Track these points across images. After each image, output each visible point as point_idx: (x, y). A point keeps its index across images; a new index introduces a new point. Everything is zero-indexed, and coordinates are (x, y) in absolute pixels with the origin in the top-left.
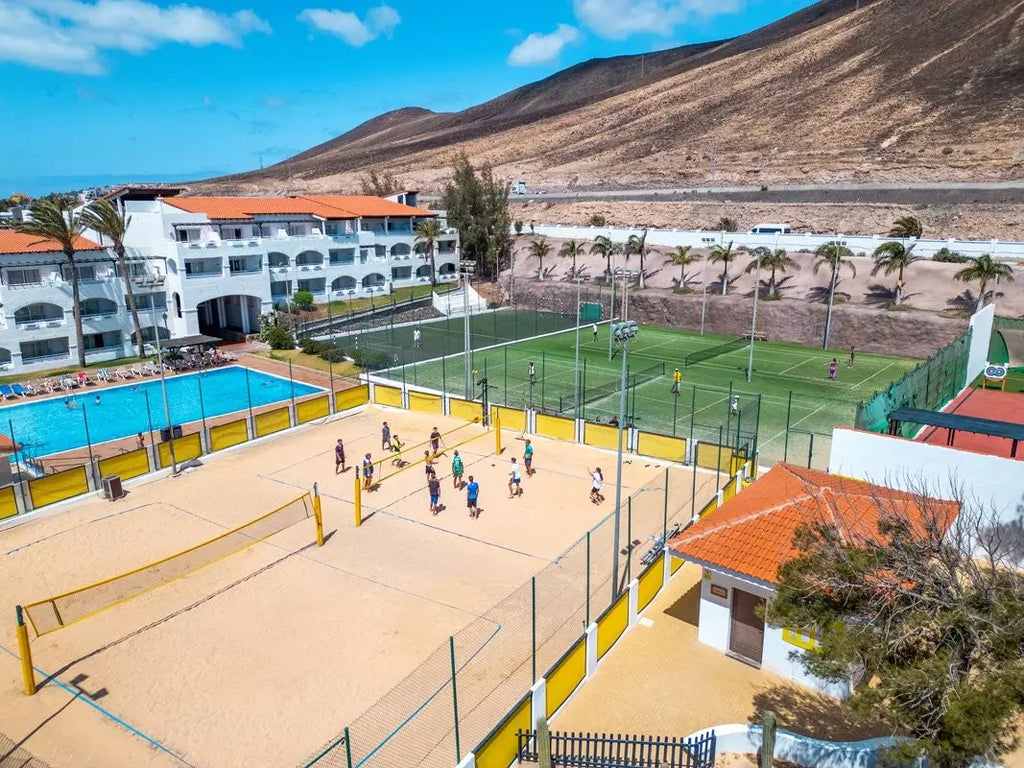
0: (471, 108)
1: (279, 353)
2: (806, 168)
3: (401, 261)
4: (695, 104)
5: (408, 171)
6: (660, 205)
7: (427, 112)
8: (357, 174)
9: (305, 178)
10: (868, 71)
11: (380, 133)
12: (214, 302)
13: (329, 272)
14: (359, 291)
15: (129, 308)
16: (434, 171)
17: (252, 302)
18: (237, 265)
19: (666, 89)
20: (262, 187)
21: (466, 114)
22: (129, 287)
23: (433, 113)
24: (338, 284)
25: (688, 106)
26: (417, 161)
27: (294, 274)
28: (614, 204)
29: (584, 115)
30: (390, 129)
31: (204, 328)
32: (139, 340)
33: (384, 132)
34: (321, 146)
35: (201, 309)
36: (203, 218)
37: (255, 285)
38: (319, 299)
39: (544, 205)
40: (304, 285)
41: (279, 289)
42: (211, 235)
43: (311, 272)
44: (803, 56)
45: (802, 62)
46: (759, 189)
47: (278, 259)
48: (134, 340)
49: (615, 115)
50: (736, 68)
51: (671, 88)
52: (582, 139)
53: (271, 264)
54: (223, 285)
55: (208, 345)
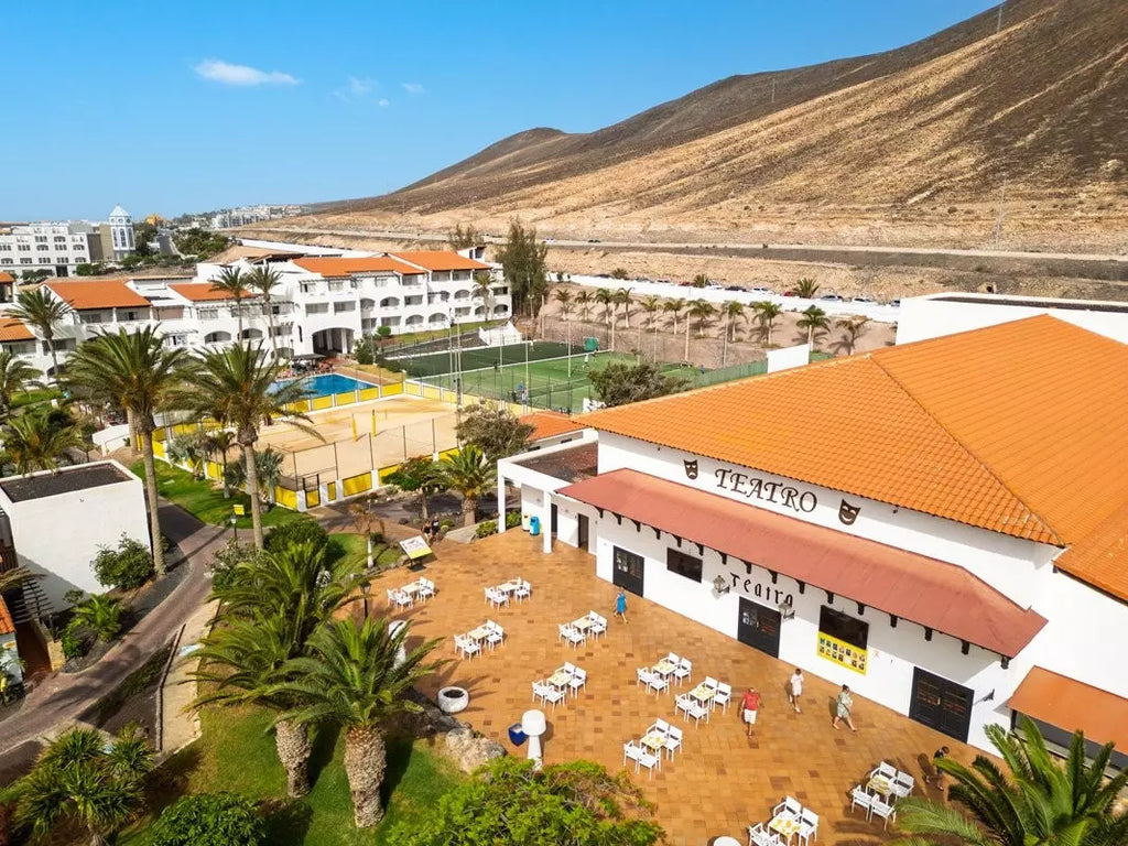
0: (602, 130)
1: (363, 367)
2: (833, 223)
3: (462, 303)
4: (792, 144)
5: (514, 209)
6: (684, 258)
7: (557, 133)
8: (467, 211)
9: (422, 213)
10: (958, 114)
11: (507, 156)
12: (324, 332)
13: (404, 311)
14: (426, 326)
15: (270, 336)
16: (535, 210)
17: (349, 332)
18: (340, 307)
19: (781, 121)
20: (382, 220)
21: (596, 137)
22: (271, 322)
23: (564, 134)
24: (410, 320)
25: (786, 145)
26: (523, 198)
27: (378, 313)
28: (651, 256)
29: (692, 150)
30: (518, 152)
31: (316, 349)
32: (276, 356)
33: (512, 155)
34: (449, 169)
35: (315, 337)
36: (318, 276)
37: (351, 321)
38: (394, 330)
39: (602, 253)
40: (386, 321)
41: (365, 323)
42: (322, 287)
43: (390, 312)
44: (916, 91)
45: (912, 97)
46: (761, 246)
47: (366, 303)
48: (273, 356)
49: (719, 152)
50: (850, 102)
51: (787, 120)
52: (680, 178)
53: (362, 307)
54: (328, 321)
55: (318, 360)
